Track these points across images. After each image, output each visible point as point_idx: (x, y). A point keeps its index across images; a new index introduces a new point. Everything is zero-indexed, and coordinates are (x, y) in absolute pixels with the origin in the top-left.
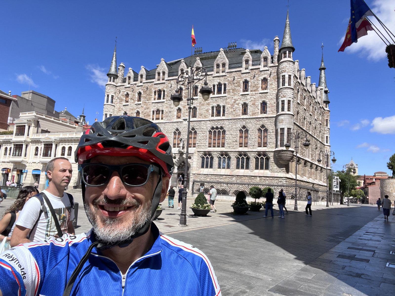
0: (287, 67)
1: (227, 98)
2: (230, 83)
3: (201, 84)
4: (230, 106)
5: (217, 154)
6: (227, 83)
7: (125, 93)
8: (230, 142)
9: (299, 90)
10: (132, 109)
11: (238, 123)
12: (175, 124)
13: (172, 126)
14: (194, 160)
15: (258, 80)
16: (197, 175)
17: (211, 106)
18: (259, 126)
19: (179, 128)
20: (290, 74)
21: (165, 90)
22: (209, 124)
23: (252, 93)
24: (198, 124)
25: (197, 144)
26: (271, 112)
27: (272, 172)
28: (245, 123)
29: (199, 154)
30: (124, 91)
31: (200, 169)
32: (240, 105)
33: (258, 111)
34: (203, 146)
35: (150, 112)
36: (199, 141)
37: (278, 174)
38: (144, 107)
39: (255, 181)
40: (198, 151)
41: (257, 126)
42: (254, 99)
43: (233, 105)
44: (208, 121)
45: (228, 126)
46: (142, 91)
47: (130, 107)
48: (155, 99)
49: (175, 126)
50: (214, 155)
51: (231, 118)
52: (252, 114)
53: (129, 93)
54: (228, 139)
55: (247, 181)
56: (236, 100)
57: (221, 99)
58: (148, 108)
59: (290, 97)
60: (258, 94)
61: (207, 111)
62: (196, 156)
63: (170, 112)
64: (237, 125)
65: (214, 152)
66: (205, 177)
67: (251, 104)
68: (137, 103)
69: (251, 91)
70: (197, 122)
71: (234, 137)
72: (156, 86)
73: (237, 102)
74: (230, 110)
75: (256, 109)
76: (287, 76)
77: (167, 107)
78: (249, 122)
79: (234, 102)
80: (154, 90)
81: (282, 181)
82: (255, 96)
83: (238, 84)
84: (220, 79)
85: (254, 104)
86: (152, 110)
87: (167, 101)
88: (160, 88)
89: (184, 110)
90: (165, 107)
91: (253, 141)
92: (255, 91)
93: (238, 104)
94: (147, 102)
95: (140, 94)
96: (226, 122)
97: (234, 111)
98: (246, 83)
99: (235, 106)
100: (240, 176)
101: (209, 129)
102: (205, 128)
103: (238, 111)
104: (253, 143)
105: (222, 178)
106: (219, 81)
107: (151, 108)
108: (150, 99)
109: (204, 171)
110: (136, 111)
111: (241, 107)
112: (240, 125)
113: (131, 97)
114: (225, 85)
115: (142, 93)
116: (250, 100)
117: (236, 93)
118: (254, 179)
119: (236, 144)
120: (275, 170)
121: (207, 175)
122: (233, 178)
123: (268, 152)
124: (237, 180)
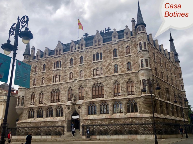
0: (142, 37)
1: (103, 62)
2: (104, 51)
3: (85, 55)
4: (105, 67)
5: (99, 103)
6: (102, 52)
7: (35, 66)
8: (108, 93)
9: (155, 53)
10: (39, 77)
11: (112, 79)
12: (69, 84)
13: (66, 86)
14: (83, 109)
15: (123, 48)
16: (85, 120)
17: (93, 69)
18: (127, 80)
19: (72, 86)
20: (144, 41)
21: (61, 61)
22: (92, 81)
23: (120, 57)
24: (84, 82)
25: (84, 97)
26: (135, 69)
27: (140, 113)
28: (117, 78)
29: (86, 104)
30: (34, 64)
31: (87, 115)
32: (112, 66)
33: (125, 69)
34: (89, 98)
35: (51, 77)
36: (85, 94)
37: (145, 115)
38: (47, 74)
39: (128, 122)
40: (85, 102)
41: (126, 80)
42: (122, 61)
43: (107, 67)
44: (91, 79)
45: (105, 82)
46: (46, 63)
47: (38, 75)
48: (54, 68)
49: (69, 85)
50: (97, 104)
51: (107, 76)
52: (122, 72)
53: (38, 65)
54: (106, 91)
55: (123, 122)
56: (109, 63)
57: (99, 63)
58: (50, 74)
59: (146, 57)
60: (124, 57)
61: (90, 72)
62: (84, 106)
63: (65, 76)
64: (111, 80)
65: (97, 102)
66: (91, 121)
67: (120, 65)
68: (42, 72)
69: (119, 56)
70: (84, 81)
71: (110, 89)
72: (55, 59)
73: (110, 64)
74: (106, 70)
75: (124, 68)
76: (142, 43)
77: (63, 73)
78: (120, 77)
79: (108, 65)
80: (53, 62)
81: (148, 120)
82: (122, 59)
83: (110, 52)
84: (97, 50)
85: (122, 65)
86: (53, 76)
87: (62, 68)
88: (58, 60)
89: (75, 73)
90: (61, 72)
91: (124, 91)
92: (122, 55)
93: (111, 66)
94: (49, 70)
95: (44, 65)
96: (104, 79)
97: (109, 70)
98: (115, 51)
99: (109, 67)
100: (116, 118)
101: (92, 85)
102: (89, 84)
103: (112, 71)
104: (124, 92)
105: (103, 121)
106: (97, 51)
107: (52, 74)
108: (51, 68)
109: (90, 117)
110: (42, 77)
111: (113, 67)
112: (113, 80)
113: (39, 68)
114: (101, 53)
115: (46, 65)
116: (119, 62)
117: (109, 58)
118: (128, 120)
119: (112, 94)
120: (142, 112)
121: (92, 120)
122: (112, 121)
123: (136, 98)
124: (115, 122)
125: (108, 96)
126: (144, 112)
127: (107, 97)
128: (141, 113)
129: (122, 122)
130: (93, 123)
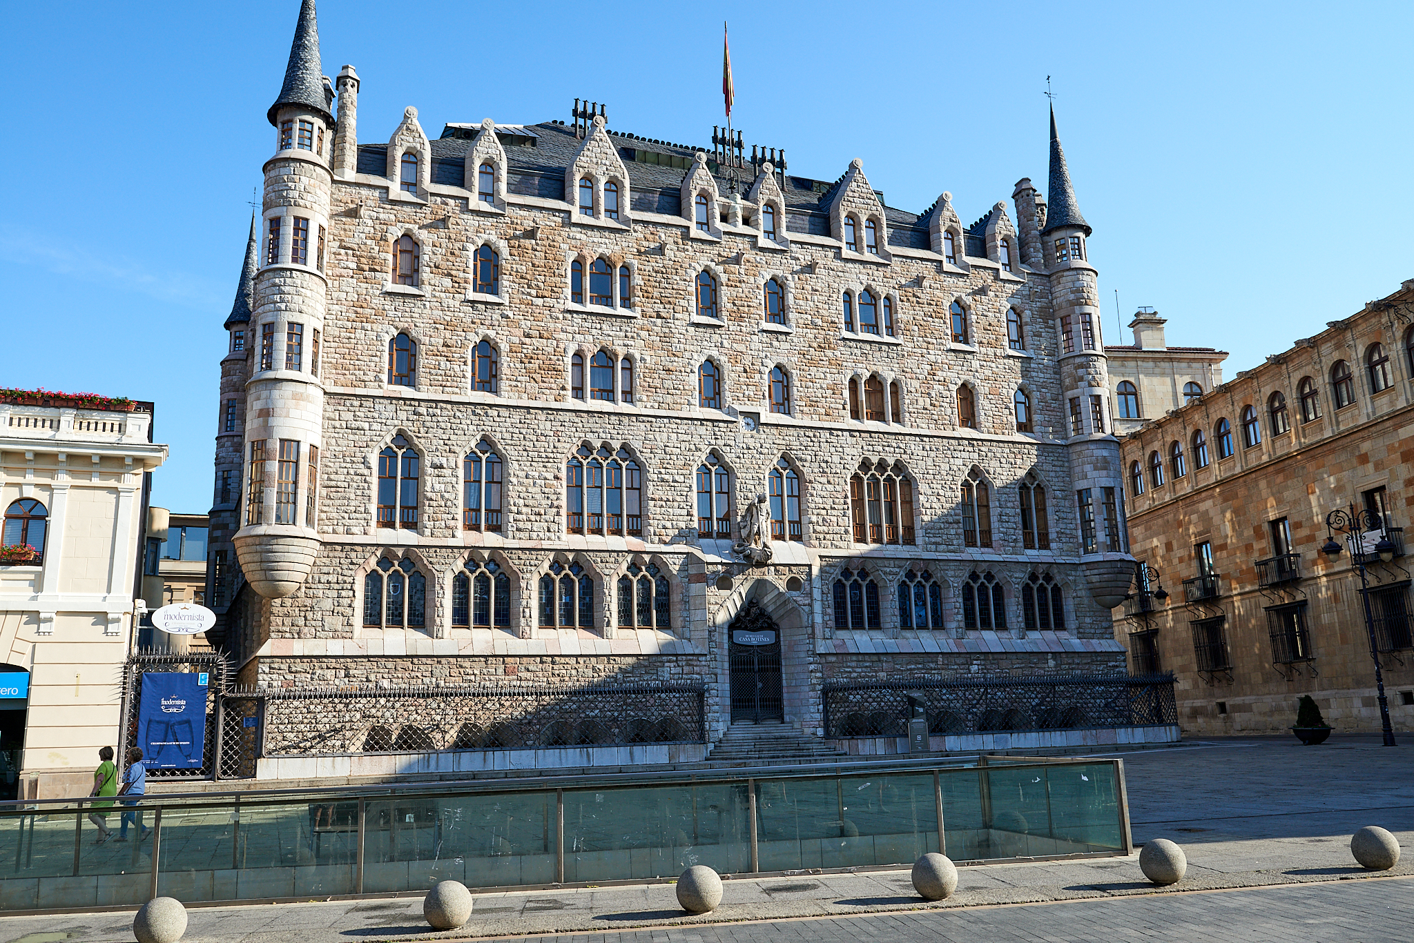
1: (905, 354)
4: (916, 383)
6: (895, 294)
10: (449, 326)
11: (955, 454)
13: (688, 437)
14: (815, 594)
16: (833, 659)
17: (848, 373)
18: (1020, 474)
19: (724, 448)
21: (633, 263)
22: (852, 446)
23: (983, 350)
24: (805, 441)
26: (1048, 429)
28: (976, 455)
30: (384, 216)
32: (951, 387)
35: (558, 353)
36: (815, 512)
40: (821, 556)
41: (1018, 472)
42: (993, 373)
43: (926, 383)
44: (845, 434)
45: (922, 464)
46: (504, 243)
47: (433, 309)
48: (578, 298)
49: (704, 439)
50: (885, 573)
51: (926, 432)
53: (422, 236)
55: (1019, 672)
56: (934, 368)
57: (881, 352)
58: (549, 332)
60: (1002, 358)
62: (817, 579)
64: (952, 460)
65: (886, 563)
66: (867, 664)
67: (987, 390)
68: (472, 294)
69: (981, 344)
72: (578, 234)
73: (939, 373)
74: (921, 402)
77: (650, 346)
78: (991, 455)
79: (930, 374)
80: (572, 256)
83: (935, 308)
84: (868, 275)
85: (994, 392)
86: (572, 347)
87: (645, 316)
88: (605, 251)
89: (736, 371)
90: (640, 342)
92: (992, 345)
94: (537, 301)
95: (488, 251)
97: (933, 406)
99: (935, 387)
101: (854, 467)
106: (865, 279)
107: (562, 336)
111: (956, 395)
112: (961, 462)
113: (436, 262)
114: (889, 300)
115: (504, 253)
116: (982, 376)
117: (935, 341)
118: (1039, 666)
119: (957, 534)
120: (1087, 631)
121: (875, 658)
122: (972, 664)
123: (1062, 567)
124: (985, 670)
125: (938, 540)
126: (1093, 631)
127: (936, 544)
128: (1081, 635)
129: (1016, 671)
130: (876, 672)
